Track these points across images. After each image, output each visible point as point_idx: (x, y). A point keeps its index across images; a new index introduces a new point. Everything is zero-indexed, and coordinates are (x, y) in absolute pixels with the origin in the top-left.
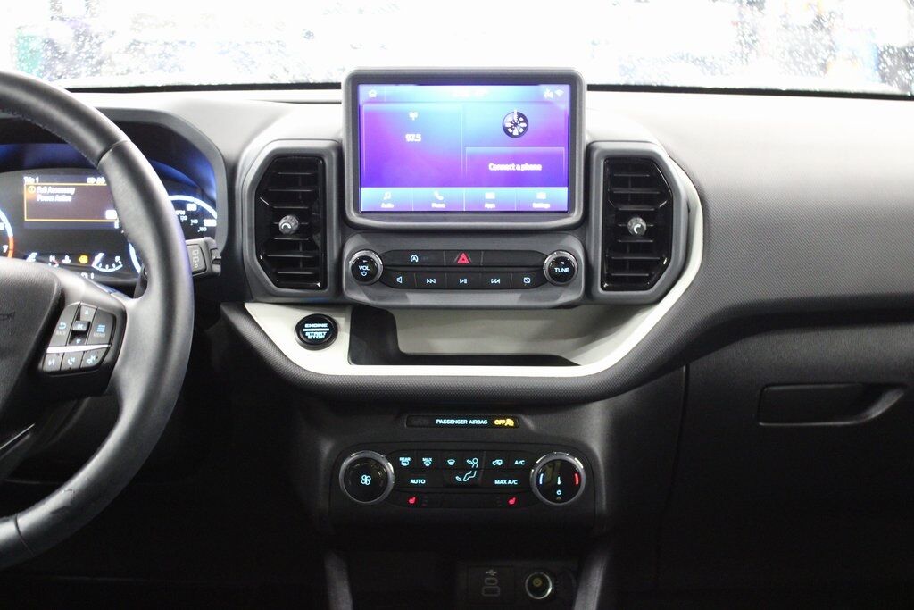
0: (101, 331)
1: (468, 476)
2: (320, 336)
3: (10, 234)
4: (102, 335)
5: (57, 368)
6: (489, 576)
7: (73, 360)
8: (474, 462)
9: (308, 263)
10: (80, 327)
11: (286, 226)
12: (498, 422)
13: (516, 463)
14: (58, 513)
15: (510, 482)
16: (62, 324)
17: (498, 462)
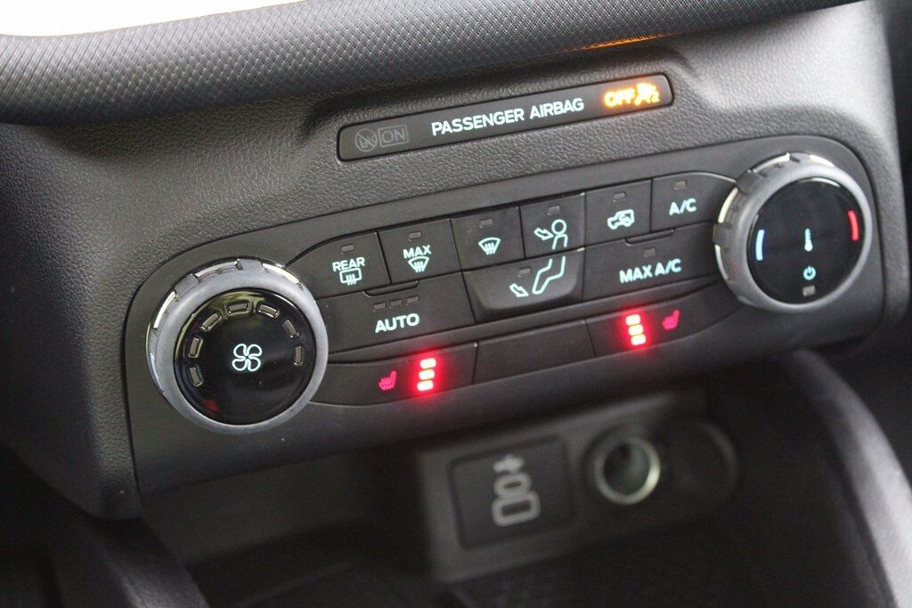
1: (544, 276)
6: (505, 473)
8: (555, 234)
12: (615, 97)
13: (674, 209)
15: (660, 270)
17: (624, 219)
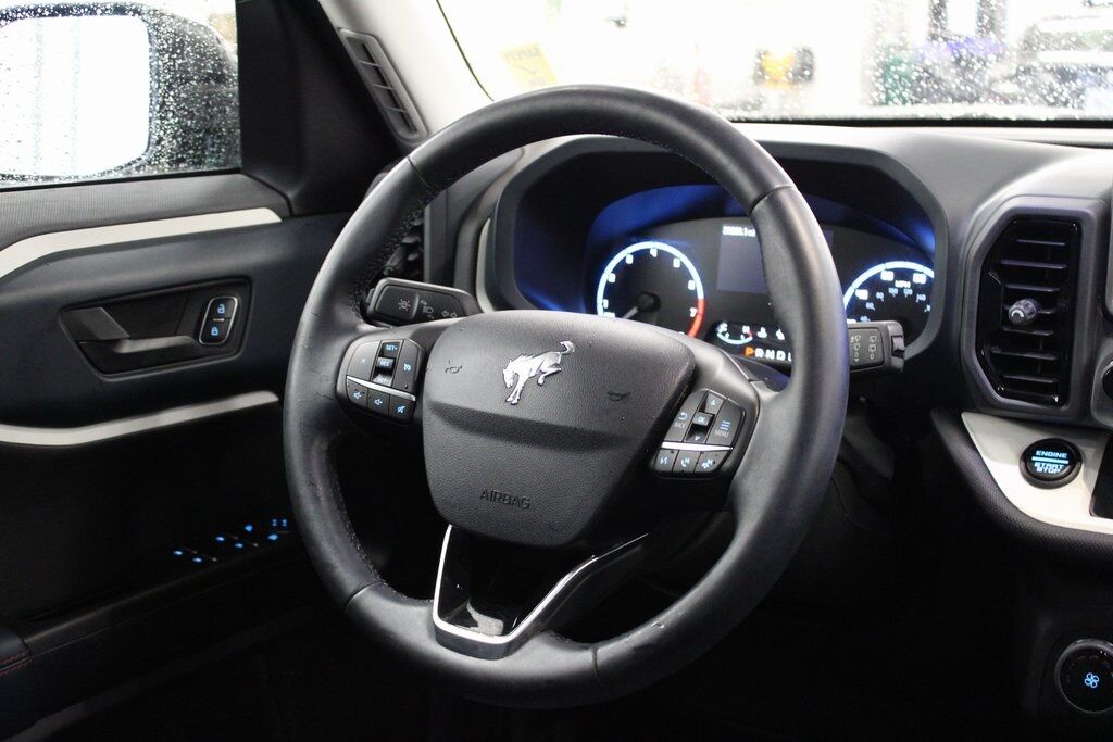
0: (724, 430)
2: (1054, 470)
3: (701, 295)
4: (725, 435)
5: (669, 469)
7: (688, 461)
9: (1047, 369)
10: (702, 420)
11: (1017, 314)
14: (641, 651)
16: (683, 414)
